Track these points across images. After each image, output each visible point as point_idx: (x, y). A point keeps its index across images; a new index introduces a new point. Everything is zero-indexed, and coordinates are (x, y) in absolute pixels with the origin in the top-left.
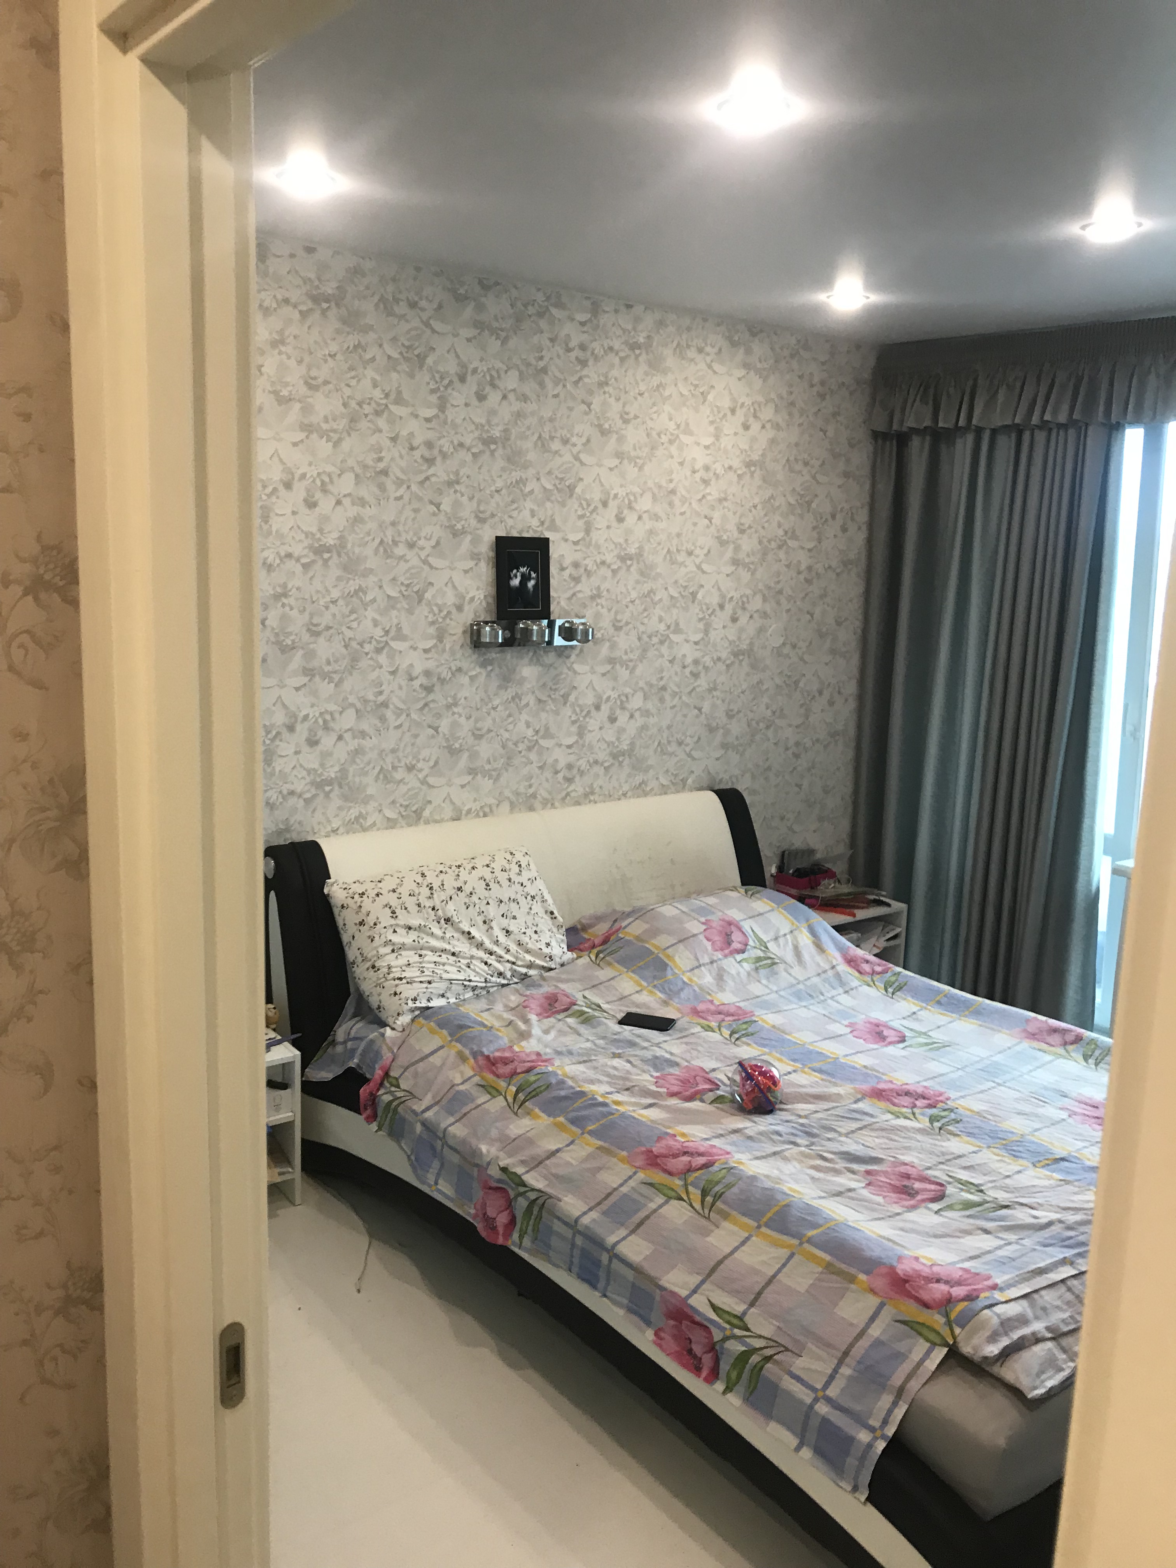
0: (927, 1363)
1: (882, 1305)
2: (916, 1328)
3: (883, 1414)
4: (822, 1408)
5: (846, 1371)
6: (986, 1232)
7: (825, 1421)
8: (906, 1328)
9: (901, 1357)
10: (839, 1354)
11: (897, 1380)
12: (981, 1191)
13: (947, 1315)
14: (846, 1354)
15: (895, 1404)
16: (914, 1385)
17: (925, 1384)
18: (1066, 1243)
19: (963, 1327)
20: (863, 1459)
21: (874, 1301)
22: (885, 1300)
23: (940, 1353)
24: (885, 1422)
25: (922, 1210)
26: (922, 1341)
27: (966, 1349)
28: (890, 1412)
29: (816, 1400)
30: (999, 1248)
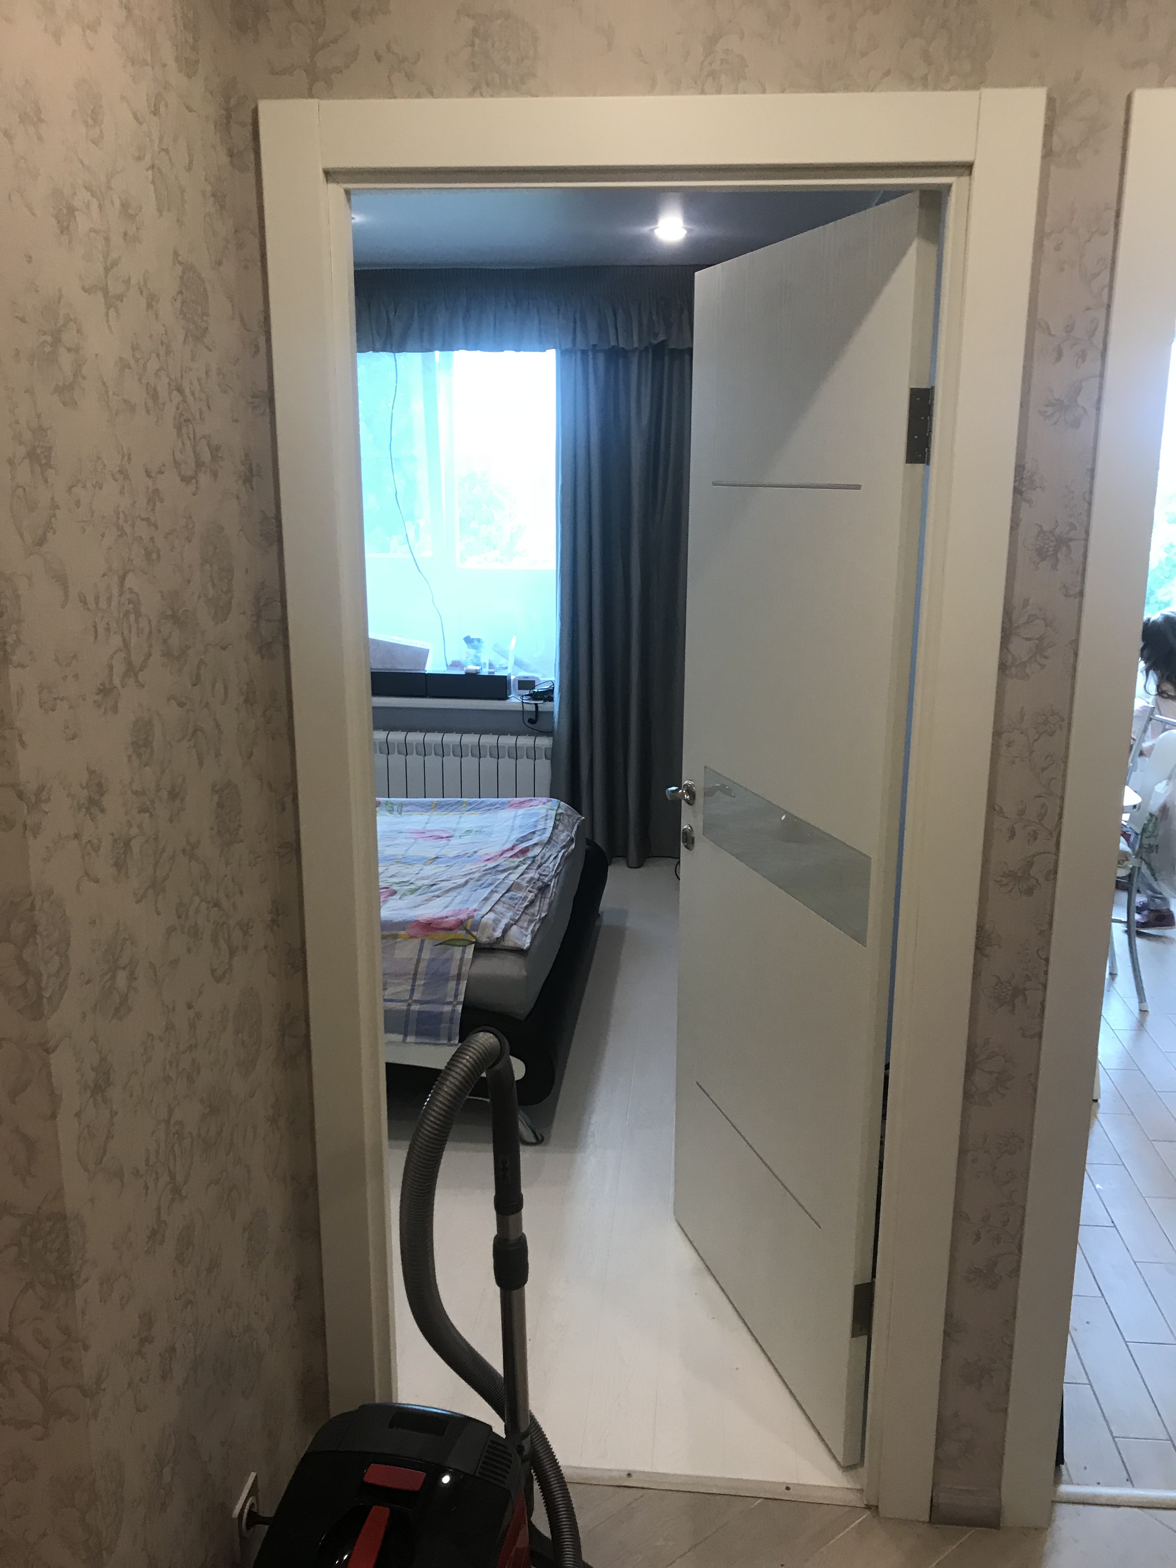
0: (466, 956)
1: (422, 942)
2: (451, 943)
3: (453, 993)
4: (416, 1007)
5: (420, 982)
6: (438, 897)
7: (420, 1013)
8: (442, 945)
9: (448, 960)
10: (411, 976)
11: (454, 971)
12: (412, 883)
13: (465, 929)
14: (415, 974)
15: (458, 984)
16: (465, 969)
17: (471, 966)
18: (483, 886)
19: (477, 930)
20: (451, 1020)
21: (417, 941)
22: (423, 938)
23: (470, 949)
24: (456, 996)
25: (391, 901)
26: (456, 948)
27: (484, 939)
28: (457, 989)
29: (409, 1005)
30: (453, 900)
